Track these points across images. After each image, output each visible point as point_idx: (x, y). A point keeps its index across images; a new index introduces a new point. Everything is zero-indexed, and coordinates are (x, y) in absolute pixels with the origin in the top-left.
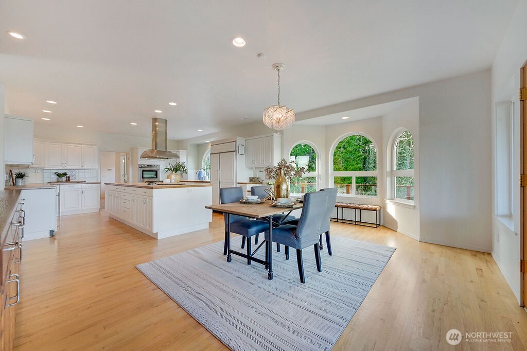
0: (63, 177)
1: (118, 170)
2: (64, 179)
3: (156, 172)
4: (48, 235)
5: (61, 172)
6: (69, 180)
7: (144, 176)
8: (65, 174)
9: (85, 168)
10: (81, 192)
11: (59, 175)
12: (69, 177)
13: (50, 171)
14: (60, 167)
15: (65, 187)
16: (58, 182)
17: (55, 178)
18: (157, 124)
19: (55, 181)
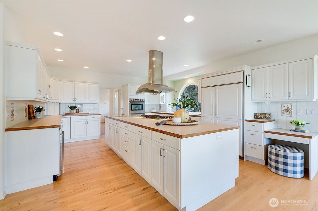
0: (74, 110)
1: (112, 103)
2: (75, 111)
3: (142, 104)
4: (51, 181)
5: (73, 105)
6: (78, 112)
7: (133, 108)
8: (75, 107)
9: (89, 102)
10: (86, 122)
11: (71, 108)
12: (78, 110)
13: (65, 104)
14: (72, 101)
15: (74, 118)
16: (70, 114)
17: (68, 110)
18: (154, 59)
19: (68, 112)
